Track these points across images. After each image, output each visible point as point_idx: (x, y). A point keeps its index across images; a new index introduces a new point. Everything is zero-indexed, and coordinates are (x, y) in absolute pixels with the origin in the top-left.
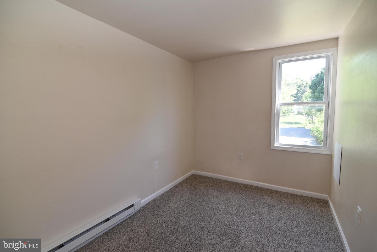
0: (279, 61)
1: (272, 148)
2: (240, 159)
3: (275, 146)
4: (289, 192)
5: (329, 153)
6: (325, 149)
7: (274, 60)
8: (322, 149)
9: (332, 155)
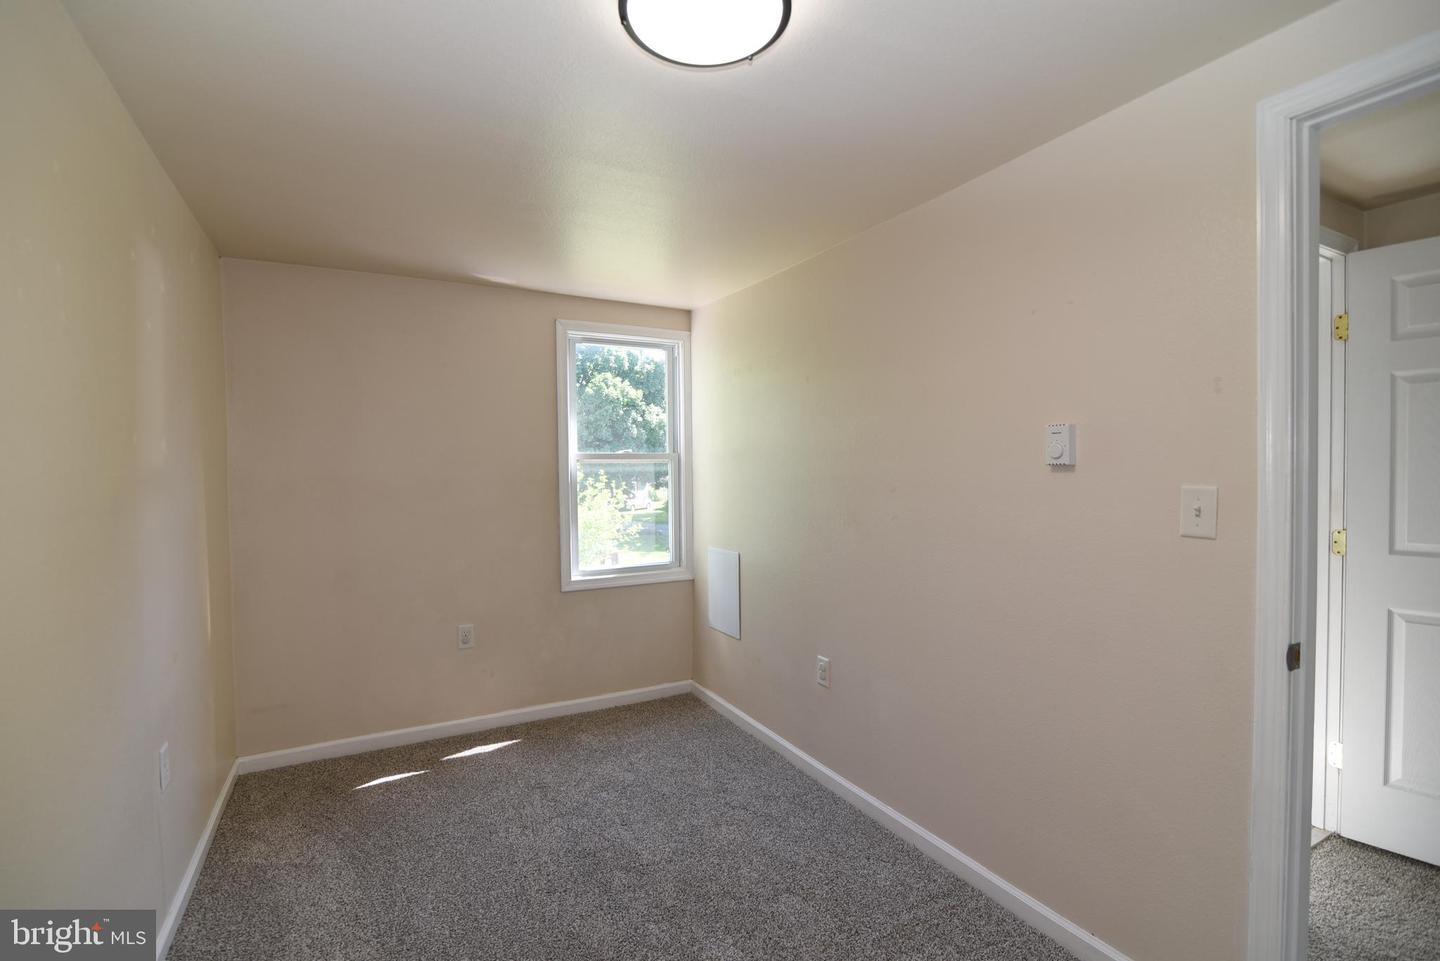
0: (572, 334)
1: (565, 588)
2: (467, 646)
3: (573, 579)
4: (612, 706)
5: (687, 576)
6: (679, 569)
7: (559, 328)
8: (673, 570)
9: (693, 582)
